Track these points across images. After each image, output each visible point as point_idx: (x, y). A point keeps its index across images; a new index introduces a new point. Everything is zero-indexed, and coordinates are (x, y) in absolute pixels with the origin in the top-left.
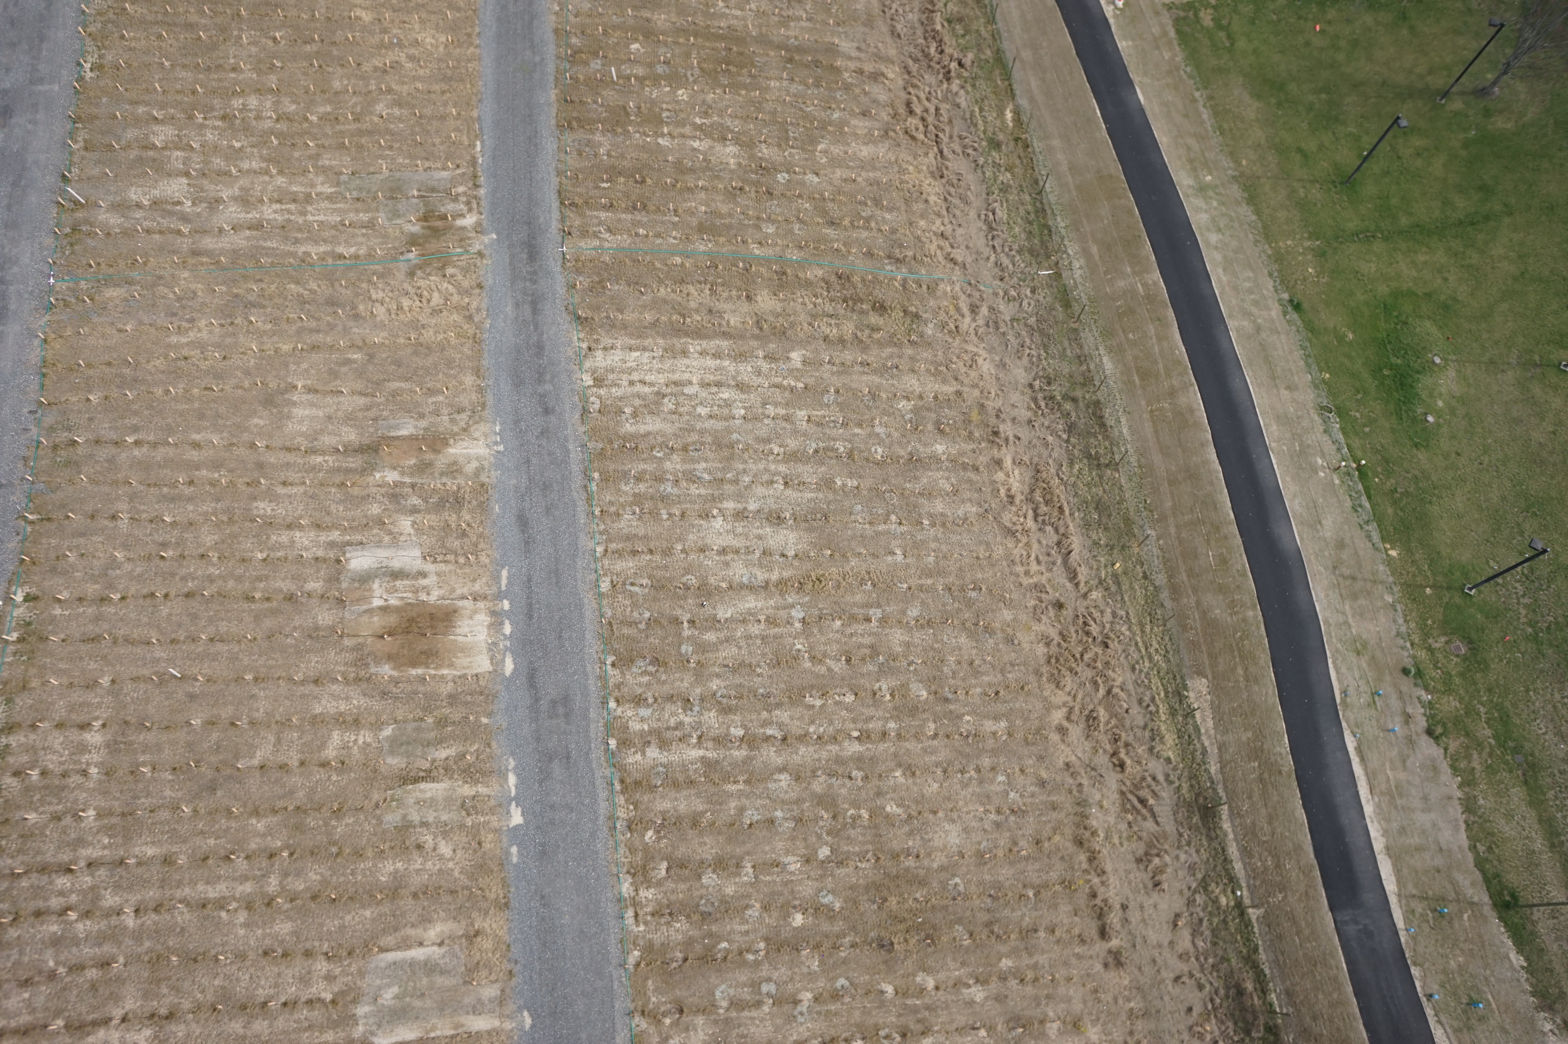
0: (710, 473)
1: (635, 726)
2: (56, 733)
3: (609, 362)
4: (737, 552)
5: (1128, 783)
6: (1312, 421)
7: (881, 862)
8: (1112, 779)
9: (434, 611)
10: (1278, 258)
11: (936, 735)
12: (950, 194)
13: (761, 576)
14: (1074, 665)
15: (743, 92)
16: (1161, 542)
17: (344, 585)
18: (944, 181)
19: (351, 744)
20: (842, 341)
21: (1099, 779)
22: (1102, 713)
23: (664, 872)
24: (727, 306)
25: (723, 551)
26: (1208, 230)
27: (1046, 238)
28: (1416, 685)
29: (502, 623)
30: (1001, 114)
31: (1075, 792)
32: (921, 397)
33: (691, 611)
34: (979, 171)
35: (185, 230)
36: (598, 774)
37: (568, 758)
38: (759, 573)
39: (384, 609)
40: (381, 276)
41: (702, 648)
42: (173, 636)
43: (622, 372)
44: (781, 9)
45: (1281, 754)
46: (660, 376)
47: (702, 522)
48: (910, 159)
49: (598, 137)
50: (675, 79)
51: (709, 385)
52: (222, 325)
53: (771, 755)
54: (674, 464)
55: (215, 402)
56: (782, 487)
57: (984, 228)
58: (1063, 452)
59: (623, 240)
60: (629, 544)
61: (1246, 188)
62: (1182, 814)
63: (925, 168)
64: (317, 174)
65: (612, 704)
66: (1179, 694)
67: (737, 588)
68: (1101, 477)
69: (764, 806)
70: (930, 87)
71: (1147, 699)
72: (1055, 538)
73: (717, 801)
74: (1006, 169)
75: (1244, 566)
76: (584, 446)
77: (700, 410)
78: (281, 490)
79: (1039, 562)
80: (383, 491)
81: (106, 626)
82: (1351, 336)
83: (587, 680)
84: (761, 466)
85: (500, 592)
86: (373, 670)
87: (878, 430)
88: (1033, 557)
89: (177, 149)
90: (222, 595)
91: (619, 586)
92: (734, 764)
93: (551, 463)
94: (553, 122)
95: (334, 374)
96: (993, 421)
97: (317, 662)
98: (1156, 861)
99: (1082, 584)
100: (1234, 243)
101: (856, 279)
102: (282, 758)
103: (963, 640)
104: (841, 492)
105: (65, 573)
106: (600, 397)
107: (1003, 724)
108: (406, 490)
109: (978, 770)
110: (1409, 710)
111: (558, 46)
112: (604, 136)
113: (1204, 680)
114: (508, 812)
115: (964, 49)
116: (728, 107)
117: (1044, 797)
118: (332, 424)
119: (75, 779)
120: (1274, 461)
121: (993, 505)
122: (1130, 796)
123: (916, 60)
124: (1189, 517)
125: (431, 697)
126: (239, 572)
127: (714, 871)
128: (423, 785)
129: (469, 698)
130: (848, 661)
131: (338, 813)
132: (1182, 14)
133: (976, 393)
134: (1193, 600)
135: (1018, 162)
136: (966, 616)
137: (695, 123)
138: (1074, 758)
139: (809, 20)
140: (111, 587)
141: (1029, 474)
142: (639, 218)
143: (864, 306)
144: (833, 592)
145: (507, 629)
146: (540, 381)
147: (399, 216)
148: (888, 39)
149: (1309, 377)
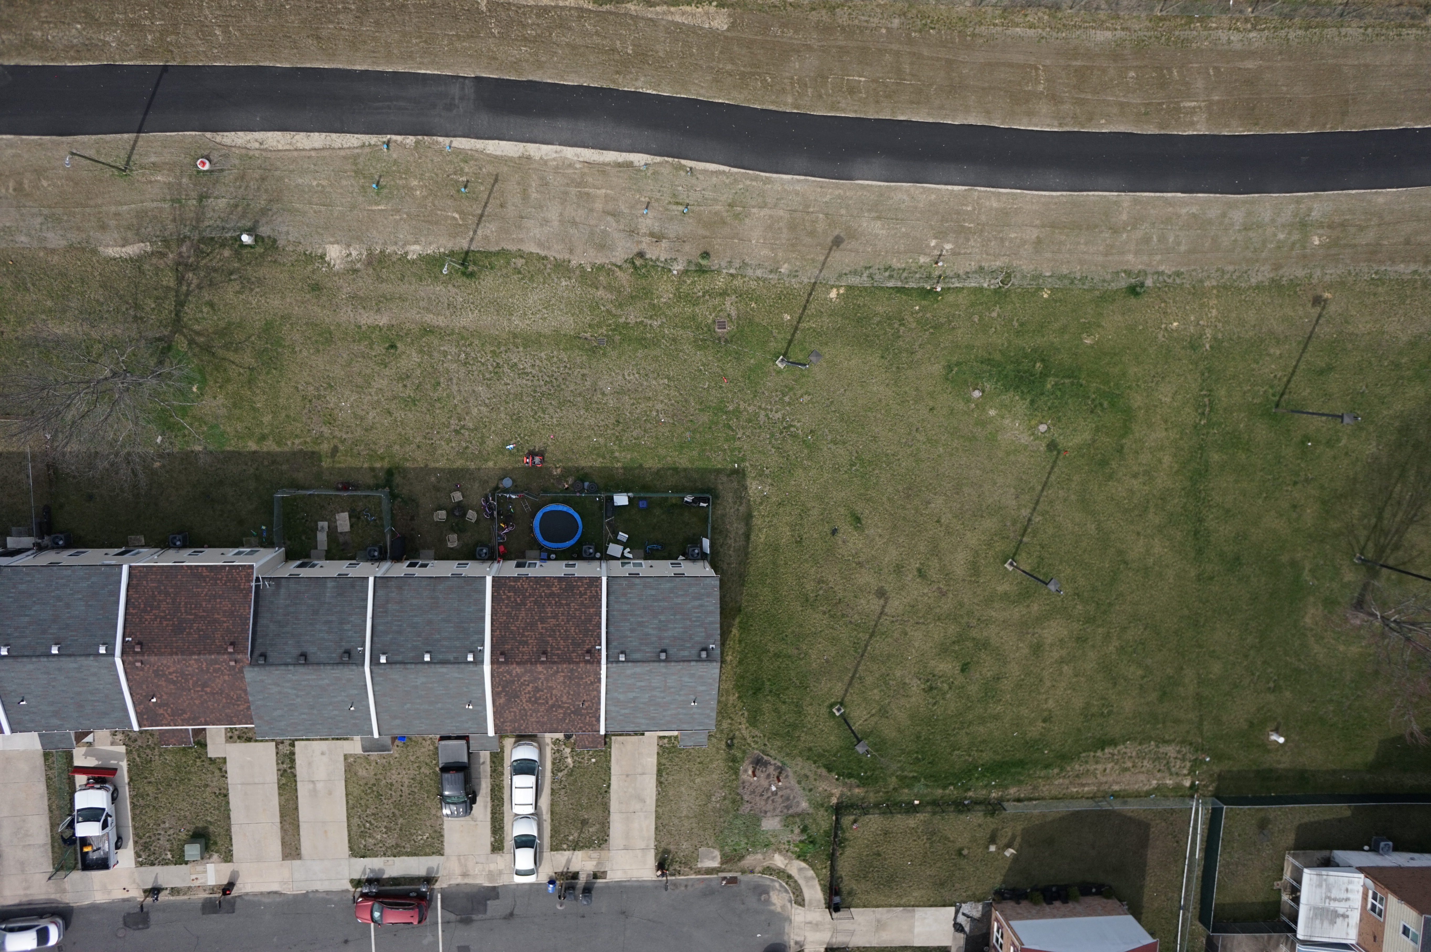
6: (997, 256)
10: (1197, 292)
16: (884, 31)
26: (1249, 214)
28: (690, 262)
45: (636, 80)
61: (1293, 285)
75: (843, 110)
82: (1088, 341)
100: (1225, 242)
110: (664, 243)
113: (725, 27)
120: (958, 188)
124: (907, 68)
134: (814, 43)
149: (1048, 274)
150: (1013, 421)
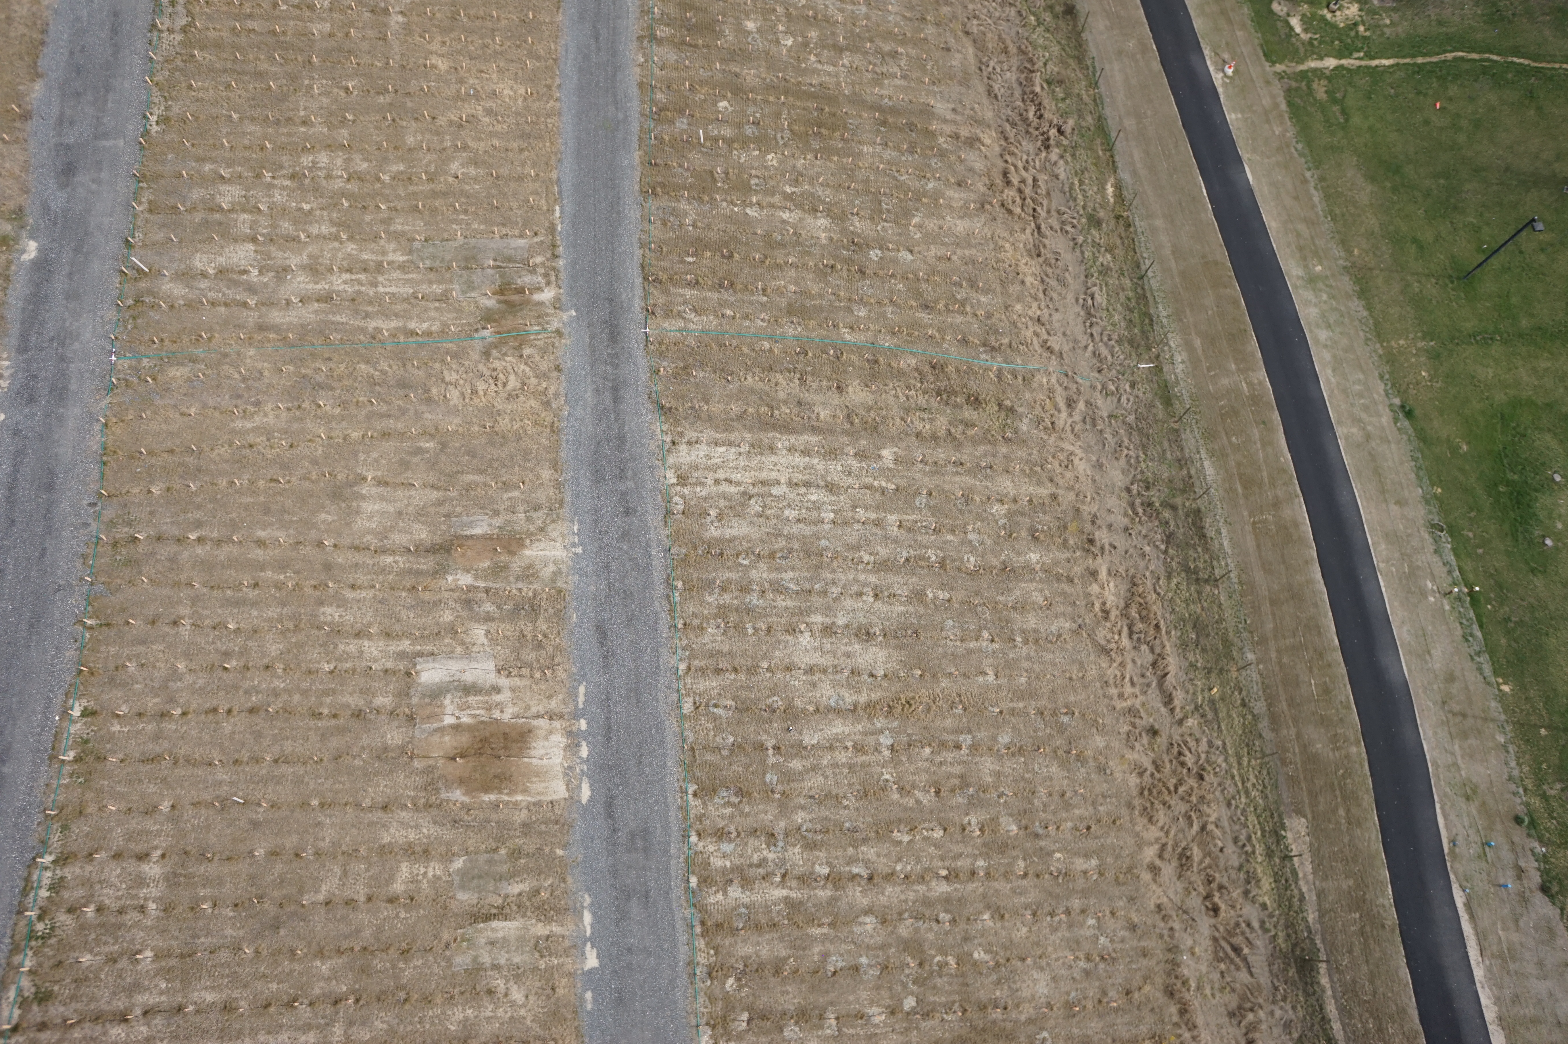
0: (797, 584)
1: (717, 862)
2: (113, 864)
3: (694, 458)
4: (824, 671)
5: (1221, 929)
6: (1422, 540)
7: (968, 1014)
8: (1205, 923)
9: (508, 730)
10: (1391, 358)
11: (1026, 875)
12: (1047, 276)
13: (849, 698)
14: (1167, 798)
15: (835, 158)
16: (1261, 666)
17: (415, 700)
18: (1041, 260)
19: (420, 877)
20: (935, 438)
21: (1191, 924)
22: (1196, 853)
23: (744, 1024)
24: (817, 398)
25: (810, 671)
26: (1318, 326)
27: (1147, 328)
28: (1529, 835)
29: (578, 745)
30: (1102, 189)
31: (1166, 938)
32: (1015, 501)
33: (776, 736)
34: (1078, 251)
35: (252, 302)
36: (678, 916)
37: (647, 897)
38: (847, 695)
39: (456, 728)
40: (455, 356)
41: (787, 777)
42: (236, 756)
43: (707, 469)
44: (875, 65)
45: (1384, 905)
46: (747, 474)
47: (789, 638)
48: (1006, 235)
49: (683, 205)
50: (764, 142)
51: (797, 485)
52: (289, 409)
53: (857, 896)
54: (760, 573)
55: (280, 494)
56: (872, 600)
57: (1082, 313)
58: (1160, 563)
59: (709, 321)
60: (712, 661)
61: (1357, 281)
62: (1278, 965)
63: (1021, 245)
64: (389, 241)
65: (694, 839)
66: (1276, 834)
67: (824, 711)
68: (1199, 593)
69: (849, 952)
70: (1028, 155)
71: (1243, 837)
72: (1150, 658)
73: (800, 946)
74: (1106, 250)
75: (1348, 697)
76: (667, 551)
77: (787, 513)
78: (349, 594)
79: (1133, 684)
80: (456, 595)
81: (166, 744)
82: (1465, 448)
83: (668, 812)
84: (851, 577)
85: (577, 710)
86: (444, 795)
87: (972, 537)
88: (1127, 679)
89: (244, 211)
90: (288, 711)
91: (702, 707)
92: (818, 906)
93: (632, 569)
94: (637, 187)
95: (405, 465)
96: (1088, 527)
97: (386, 786)
98: (1250, 1016)
99: (1178, 710)
100: (1345, 341)
101: (951, 369)
102: (348, 893)
103: (1054, 769)
104: (932, 606)
105: (123, 685)
106: (683, 497)
107: (1094, 862)
108: (480, 595)
109: (1068, 912)
110: (1522, 864)
111: (642, 102)
112: (690, 203)
113: (1303, 820)
114: (583, 954)
115: (1064, 115)
116: (819, 175)
117: (1135, 943)
118: (403, 520)
119: (132, 916)
120: (1382, 584)
121: (1087, 621)
122: (1223, 944)
123: (1014, 125)
124: (1290, 641)
125: (504, 826)
126: (305, 685)
127: (796, 1023)
128: (495, 924)
129: (543, 827)
130: (938, 793)
131: (405, 953)
132: (1294, 84)
133: (1072, 496)
134: (1293, 731)
135: (1118, 242)
136: (1058, 743)
137: (785, 192)
138: (1165, 899)
139: (904, 77)
140: (172, 700)
141: (1124, 587)
142: (725, 297)
143: (958, 400)
144: (923, 717)
145: (584, 752)
146: (621, 478)
147: (474, 289)
148: (985, 100)
149: (1420, 491)
150: (1559, 505)
